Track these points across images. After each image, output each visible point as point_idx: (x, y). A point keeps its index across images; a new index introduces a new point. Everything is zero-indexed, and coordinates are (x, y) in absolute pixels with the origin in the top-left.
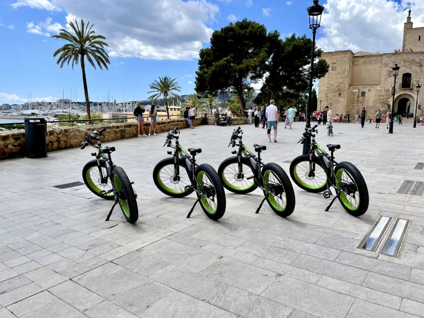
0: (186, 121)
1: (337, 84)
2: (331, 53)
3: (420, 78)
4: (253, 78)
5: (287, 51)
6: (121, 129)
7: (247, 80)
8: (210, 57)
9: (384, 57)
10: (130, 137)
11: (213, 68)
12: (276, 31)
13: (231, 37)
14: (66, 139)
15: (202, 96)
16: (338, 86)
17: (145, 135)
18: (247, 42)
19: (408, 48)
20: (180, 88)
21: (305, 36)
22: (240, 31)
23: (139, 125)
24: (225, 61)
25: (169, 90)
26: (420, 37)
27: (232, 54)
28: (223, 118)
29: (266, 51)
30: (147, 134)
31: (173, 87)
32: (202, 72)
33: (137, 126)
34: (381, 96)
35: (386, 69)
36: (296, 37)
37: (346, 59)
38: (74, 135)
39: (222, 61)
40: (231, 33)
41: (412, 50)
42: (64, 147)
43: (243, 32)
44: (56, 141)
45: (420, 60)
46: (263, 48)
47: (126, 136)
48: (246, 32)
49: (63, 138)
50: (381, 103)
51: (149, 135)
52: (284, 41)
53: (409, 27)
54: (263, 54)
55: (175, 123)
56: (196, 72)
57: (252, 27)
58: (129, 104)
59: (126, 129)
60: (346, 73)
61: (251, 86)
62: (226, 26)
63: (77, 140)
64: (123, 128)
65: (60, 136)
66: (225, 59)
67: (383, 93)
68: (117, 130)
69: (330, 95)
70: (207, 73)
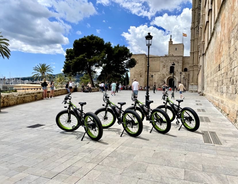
0: (67, 90)
1: (139, 71)
2: (136, 55)
3: (178, 69)
4: (96, 66)
5: (115, 53)
6: (35, 94)
7: (93, 68)
8: (72, 54)
9: (161, 58)
10: (39, 100)
11: (75, 60)
12: (109, 42)
13: (85, 44)
14: (7, 101)
15: (67, 75)
16: (139, 72)
17: (47, 98)
18: (94, 47)
19: (171, 53)
20: (52, 70)
21: (124, 46)
22: (90, 41)
23: (44, 92)
24: (82, 56)
25: (45, 72)
26: (176, 48)
27: (86, 53)
28: (86, 88)
29: (105, 52)
30: (48, 97)
31: (48, 70)
32: (68, 62)
33: (43, 93)
34: (161, 77)
35: (162, 64)
36: (120, 46)
37: (143, 58)
38: (12, 98)
39: (81, 56)
40: (85, 42)
41: (173, 55)
42: (6, 106)
43: (91, 41)
44: (2, 102)
45: (178, 60)
46: (103, 51)
47: (38, 98)
48: (93, 42)
49: (6, 101)
50: (161, 81)
51: (50, 98)
52: (113, 47)
53: (171, 43)
54: (103, 54)
55: (61, 91)
56: (65, 62)
57: (96, 39)
58: (13, 79)
59: (38, 94)
60: (144, 66)
61: (95, 71)
62: (82, 38)
63: (13, 102)
64: (36, 94)
65: (4, 99)
66: (83, 55)
67: (162, 76)
68: (33, 95)
69: (136, 76)
70: (71, 62)
